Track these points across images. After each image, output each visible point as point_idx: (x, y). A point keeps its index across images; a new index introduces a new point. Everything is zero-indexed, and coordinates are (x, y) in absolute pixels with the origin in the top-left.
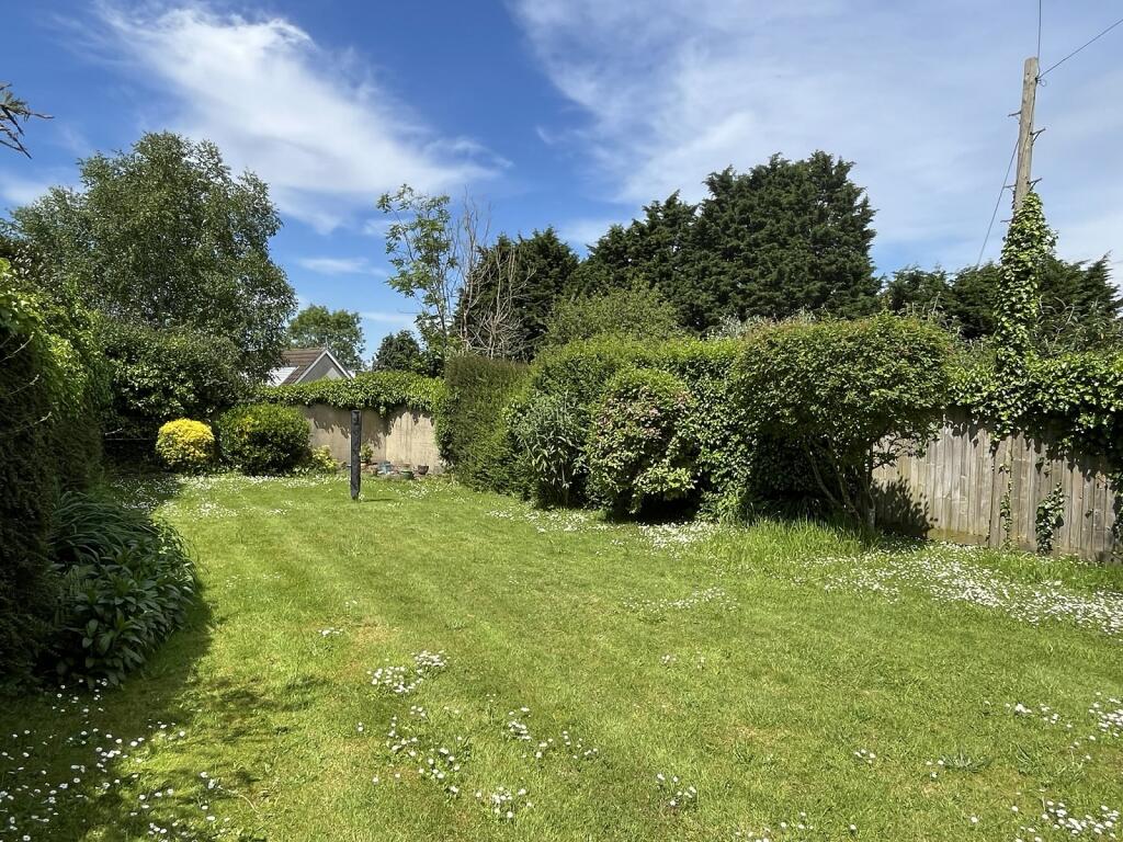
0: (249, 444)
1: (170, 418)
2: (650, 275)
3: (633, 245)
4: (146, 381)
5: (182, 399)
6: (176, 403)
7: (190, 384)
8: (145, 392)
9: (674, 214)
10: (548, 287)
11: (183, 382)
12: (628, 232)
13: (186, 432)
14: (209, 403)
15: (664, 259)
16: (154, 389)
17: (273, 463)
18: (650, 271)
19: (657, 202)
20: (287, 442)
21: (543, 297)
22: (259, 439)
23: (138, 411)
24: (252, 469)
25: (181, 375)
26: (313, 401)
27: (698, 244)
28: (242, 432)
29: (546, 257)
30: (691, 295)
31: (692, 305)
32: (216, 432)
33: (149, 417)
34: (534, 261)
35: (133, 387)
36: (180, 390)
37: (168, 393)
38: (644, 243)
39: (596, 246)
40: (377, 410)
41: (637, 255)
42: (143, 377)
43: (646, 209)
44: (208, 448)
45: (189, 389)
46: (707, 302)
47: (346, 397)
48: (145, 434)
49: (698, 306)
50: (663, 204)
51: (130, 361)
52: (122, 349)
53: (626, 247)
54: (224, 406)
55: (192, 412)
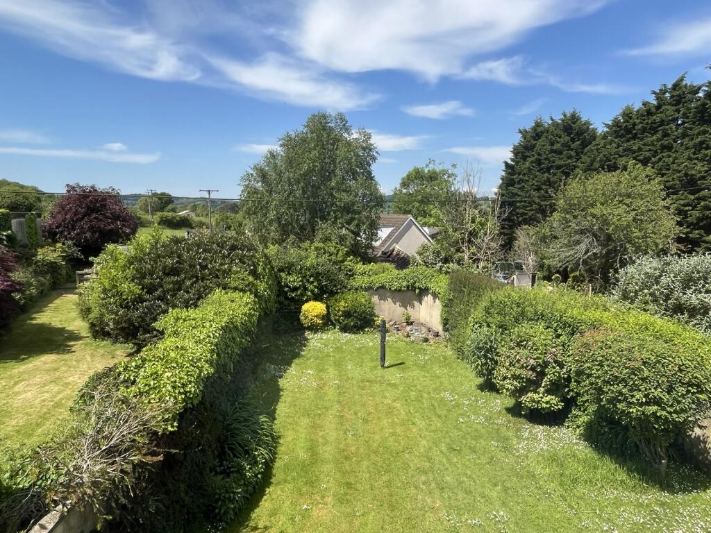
0: (343, 316)
1: (307, 301)
2: (653, 148)
3: (640, 123)
4: (296, 283)
5: (312, 291)
6: (309, 293)
7: (315, 284)
8: (295, 289)
9: (679, 95)
10: (570, 157)
11: (313, 282)
12: (638, 111)
13: (313, 309)
14: (325, 292)
15: (666, 135)
16: (299, 287)
17: (355, 326)
18: (653, 145)
19: (665, 85)
20: (361, 315)
21: (565, 165)
22: (347, 314)
23: (293, 298)
24: (345, 329)
25: (312, 279)
26: (378, 288)
27: (698, 120)
28: (339, 310)
29: (569, 134)
30: (686, 166)
31: (686, 175)
32: (328, 307)
33: (298, 300)
34: (560, 137)
35: (290, 287)
36: (311, 287)
37: (306, 289)
38: (650, 122)
39: (610, 123)
40: (415, 291)
41: (644, 130)
42: (294, 282)
43: (654, 92)
44: (323, 318)
45: (315, 287)
46: (700, 172)
47: (396, 285)
48: (296, 309)
49: (692, 175)
50: (670, 86)
51: (289, 274)
52: (286, 267)
53: (634, 125)
54: (332, 294)
55: (317, 298)
